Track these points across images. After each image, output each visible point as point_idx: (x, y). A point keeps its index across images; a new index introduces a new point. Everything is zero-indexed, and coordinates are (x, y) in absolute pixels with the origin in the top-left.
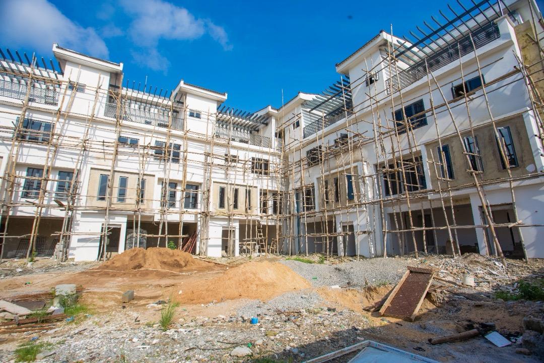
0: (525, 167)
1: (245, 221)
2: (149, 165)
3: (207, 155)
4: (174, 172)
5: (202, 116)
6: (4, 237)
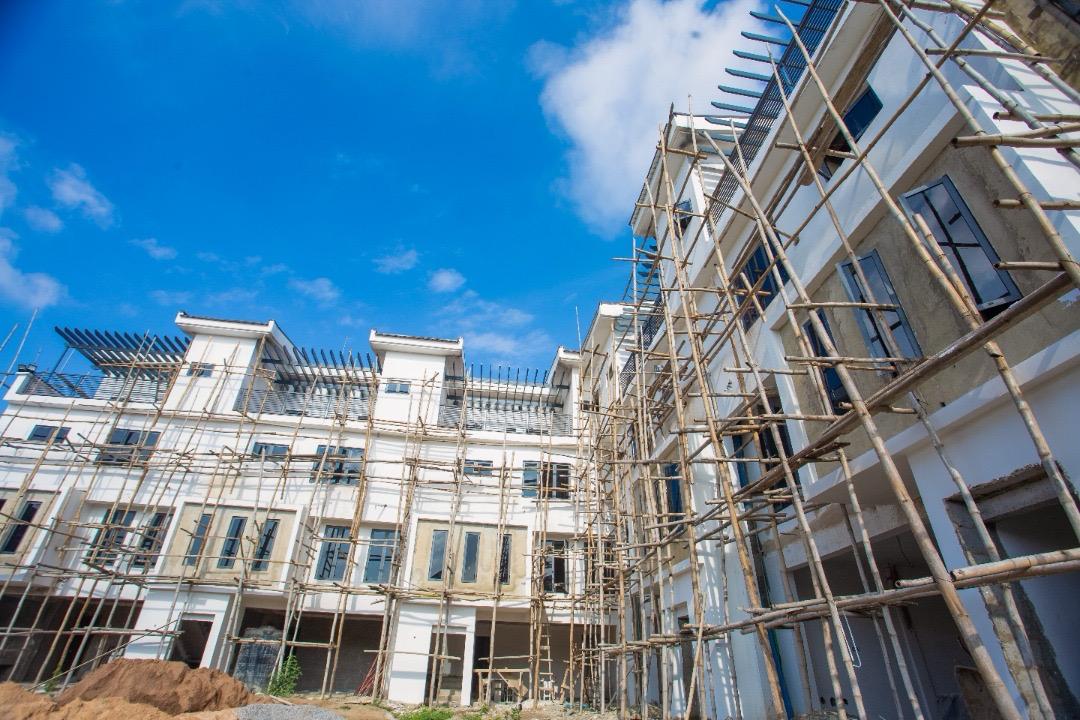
1: (488, 610)
2: (300, 493)
3: (413, 463)
4: (342, 503)
5: (412, 389)
6: (8, 633)
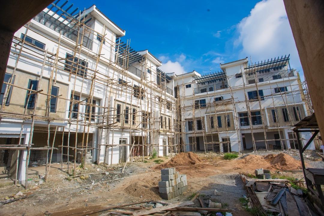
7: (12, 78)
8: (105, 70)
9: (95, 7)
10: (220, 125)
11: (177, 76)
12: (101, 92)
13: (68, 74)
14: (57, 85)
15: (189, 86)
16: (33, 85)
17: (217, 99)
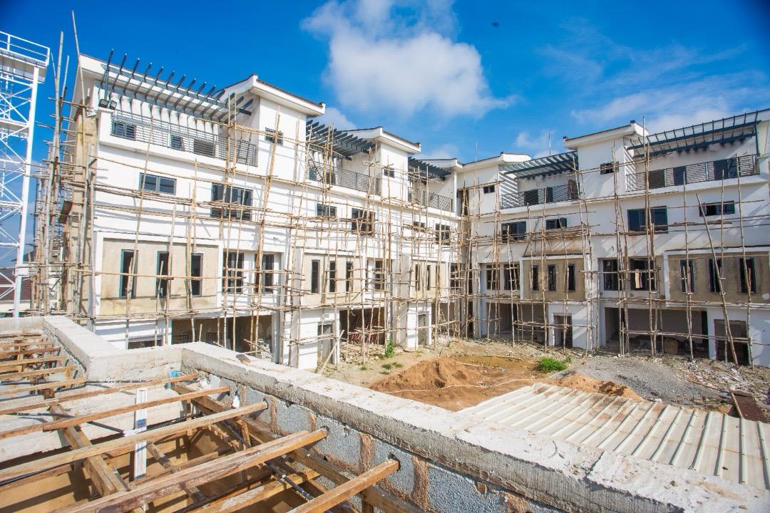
0: (761, 295)
5: (396, 174)
7: (135, 258)
8: (285, 197)
9: (255, 77)
10: (552, 286)
11: (464, 165)
12: (281, 242)
13: (218, 223)
14: (198, 251)
15: (489, 189)
16: (162, 262)
17: (551, 224)
